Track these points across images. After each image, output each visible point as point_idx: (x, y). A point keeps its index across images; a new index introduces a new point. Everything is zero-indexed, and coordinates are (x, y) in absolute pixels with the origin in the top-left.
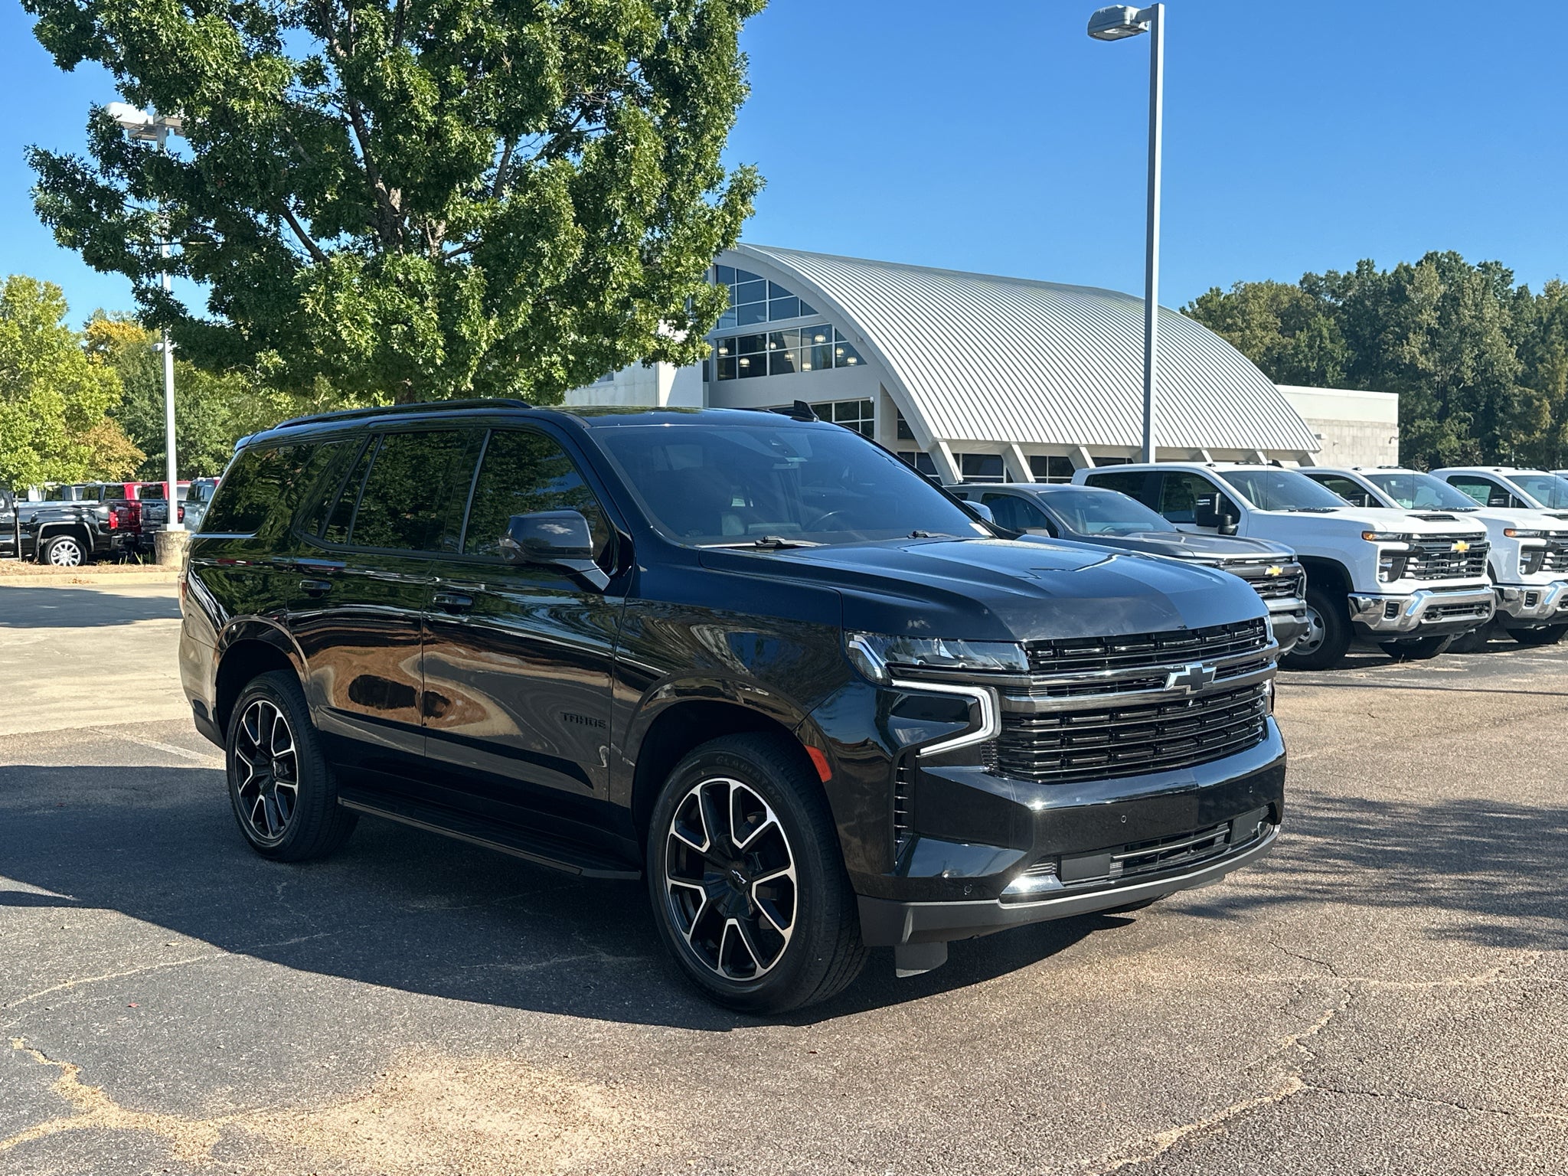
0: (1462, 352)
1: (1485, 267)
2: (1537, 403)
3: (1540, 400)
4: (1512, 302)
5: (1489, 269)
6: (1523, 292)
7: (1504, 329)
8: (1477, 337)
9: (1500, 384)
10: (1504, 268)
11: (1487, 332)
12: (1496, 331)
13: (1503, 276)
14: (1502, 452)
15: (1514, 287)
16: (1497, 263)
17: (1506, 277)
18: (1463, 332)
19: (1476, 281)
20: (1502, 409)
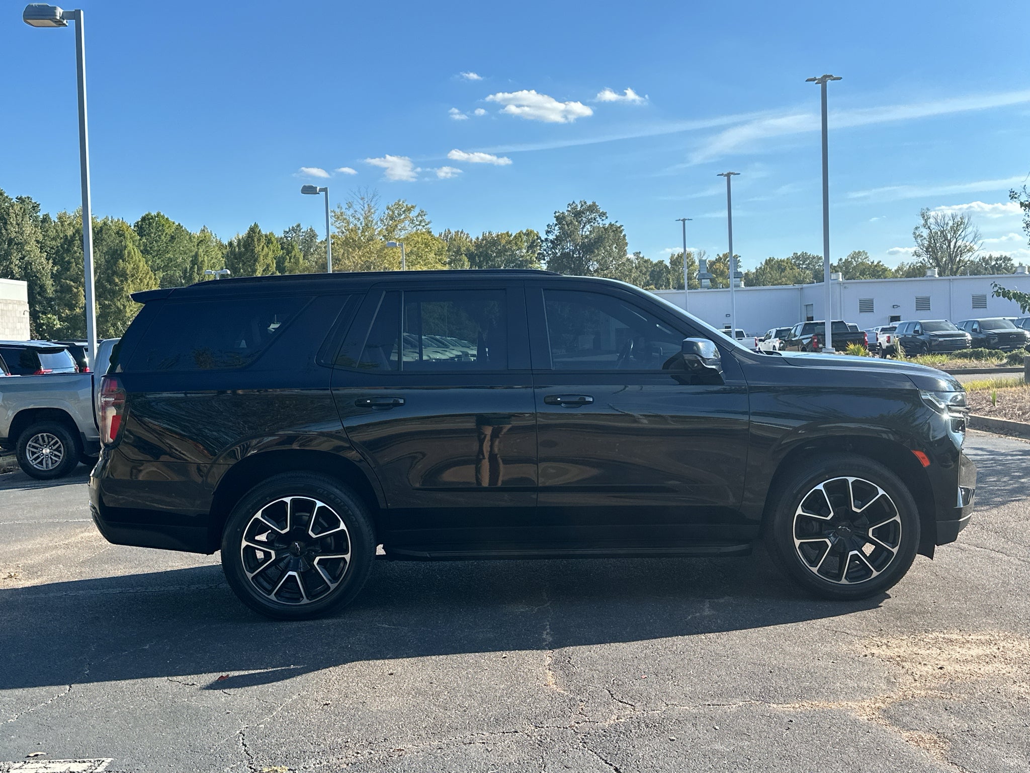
0: (11, 254)
1: (21, 200)
2: (75, 290)
3: (77, 288)
4: (40, 224)
5: (24, 201)
6: (46, 219)
7: (38, 242)
8: (21, 246)
9: (37, 277)
10: (33, 201)
11: (26, 242)
12: (33, 242)
13: (33, 207)
14: (42, 322)
15: (41, 215)
16: (28, 198)
17: (35, 207)
18: (10, 241)
19: (17, 208)
20: (40, 294)
